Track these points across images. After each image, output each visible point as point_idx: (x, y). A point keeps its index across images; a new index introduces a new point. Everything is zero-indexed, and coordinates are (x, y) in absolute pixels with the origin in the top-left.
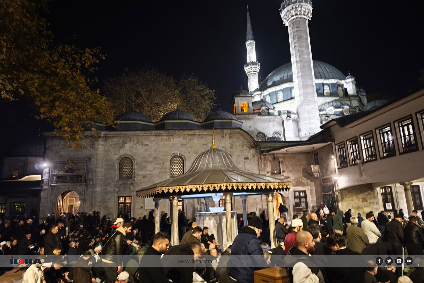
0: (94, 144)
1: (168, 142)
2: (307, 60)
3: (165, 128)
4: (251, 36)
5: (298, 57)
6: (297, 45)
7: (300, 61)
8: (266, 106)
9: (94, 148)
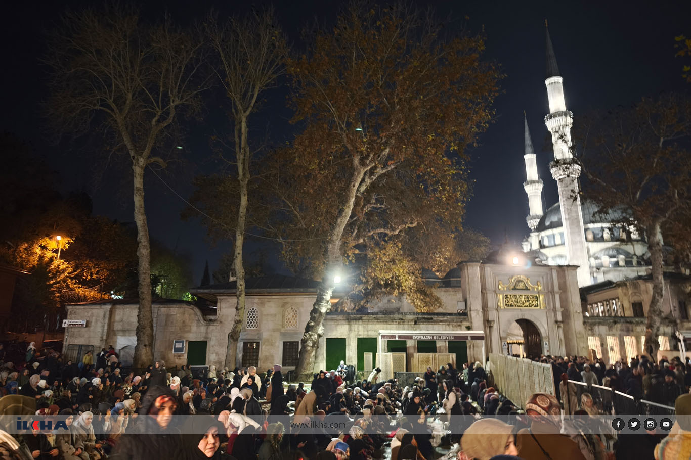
0: (401, 299)
1: (454, 297)
2: (575, 217)
3: (452, 285)
4: (530, 148)
5: (567, 215)
6: (565, 203)
7: (569, 219)
8: (539, 258)
9: (400, 301)
